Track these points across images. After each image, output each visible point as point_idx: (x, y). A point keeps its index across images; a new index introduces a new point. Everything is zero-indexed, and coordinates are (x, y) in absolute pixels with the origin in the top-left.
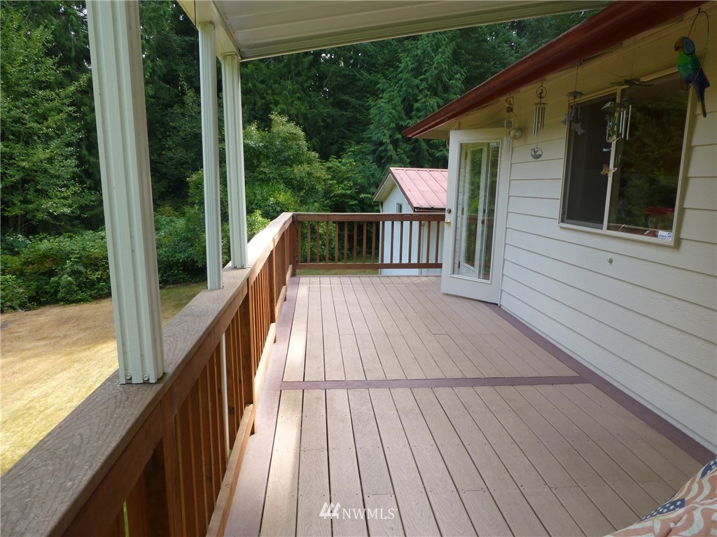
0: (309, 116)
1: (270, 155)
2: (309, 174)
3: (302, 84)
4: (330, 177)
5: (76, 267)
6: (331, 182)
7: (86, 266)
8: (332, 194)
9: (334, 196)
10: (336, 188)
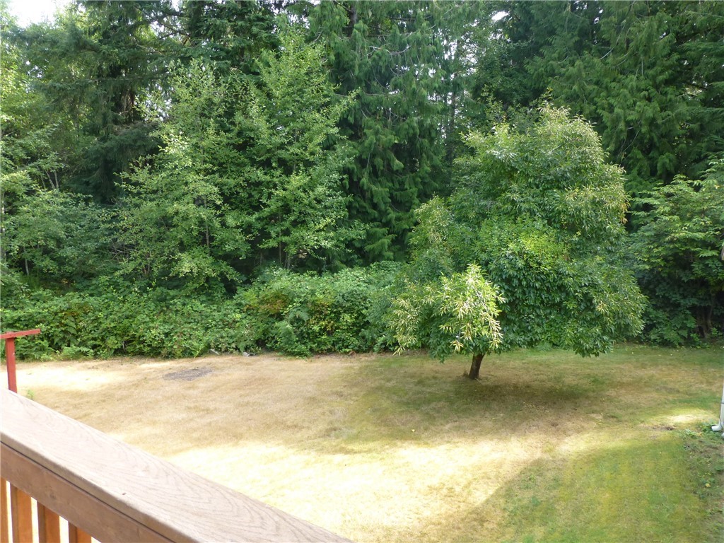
0: (659, 122)
1: (531, 172)
2: (596, 204)
3: (654, 78)
4: (667, 209)
5: (299, 314)
6: (667, 218)
7: (311, 313)
8: (667, 239)
9: (671, 242)
10: (676, 228)
